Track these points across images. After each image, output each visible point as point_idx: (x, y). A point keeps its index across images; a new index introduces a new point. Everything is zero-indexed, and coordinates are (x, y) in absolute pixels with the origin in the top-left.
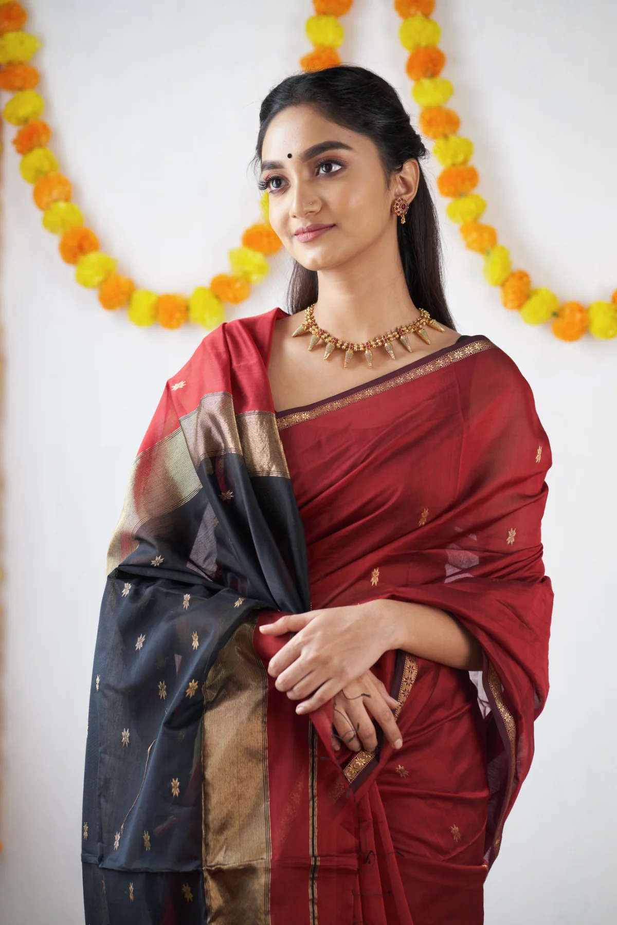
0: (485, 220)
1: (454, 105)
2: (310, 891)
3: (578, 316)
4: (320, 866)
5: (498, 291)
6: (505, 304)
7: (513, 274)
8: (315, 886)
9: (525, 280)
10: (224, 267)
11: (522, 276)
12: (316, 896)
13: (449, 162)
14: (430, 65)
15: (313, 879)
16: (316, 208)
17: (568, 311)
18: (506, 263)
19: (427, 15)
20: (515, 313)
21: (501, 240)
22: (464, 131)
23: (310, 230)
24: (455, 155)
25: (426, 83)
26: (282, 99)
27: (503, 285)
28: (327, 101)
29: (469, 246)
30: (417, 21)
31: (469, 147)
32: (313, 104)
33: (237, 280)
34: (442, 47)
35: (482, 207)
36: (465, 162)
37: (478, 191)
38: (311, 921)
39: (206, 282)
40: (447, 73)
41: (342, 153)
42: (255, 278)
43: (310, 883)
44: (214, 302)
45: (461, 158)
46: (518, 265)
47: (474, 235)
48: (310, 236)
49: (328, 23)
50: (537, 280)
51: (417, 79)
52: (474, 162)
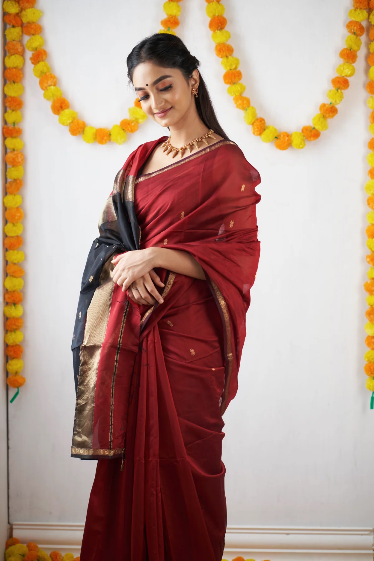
0: (244, 95)
1: (230, 43)
2: (116, 357)
3: (287, 138)
4: (121, 348)
5: (251, 127)
6: (254, 133)
7: (257, 120)
8: (118, 355)
9: (263, 122)
10: (127, 116)
11: (262, 120)
12: (118, 359)
13: (228, 68)
14: (220, 24)
15: (118, 353)
16: (163, 104)
17: (282, 136)
18: (254, 114)
19: (218, 2)
20: (259, 137)
21: (252, 104)
22: (235, 54)
23: (162, 112)
24: (231, 65)
25: (218, 32)
27: (253, 124)
29: (238, 107)
30: (214, 4)
31: (237, 62)
33: (132, 122)
34: (225, 16)
35: (243, 88)
36: (236, 68)
37: (242, 81)
38: (114, 369)
39: (118, 123)
40: (227, 28)
41: (169, 80)
42: (140, 121)
43: (116, 354)
44: (122, 131)
45: (234, 67)
46: (260, 115)
47: (240, 102)
48: (162, 114)
49: (173, 5)
50: (268, 122)
51: (214, 31)
52: (240, 68)
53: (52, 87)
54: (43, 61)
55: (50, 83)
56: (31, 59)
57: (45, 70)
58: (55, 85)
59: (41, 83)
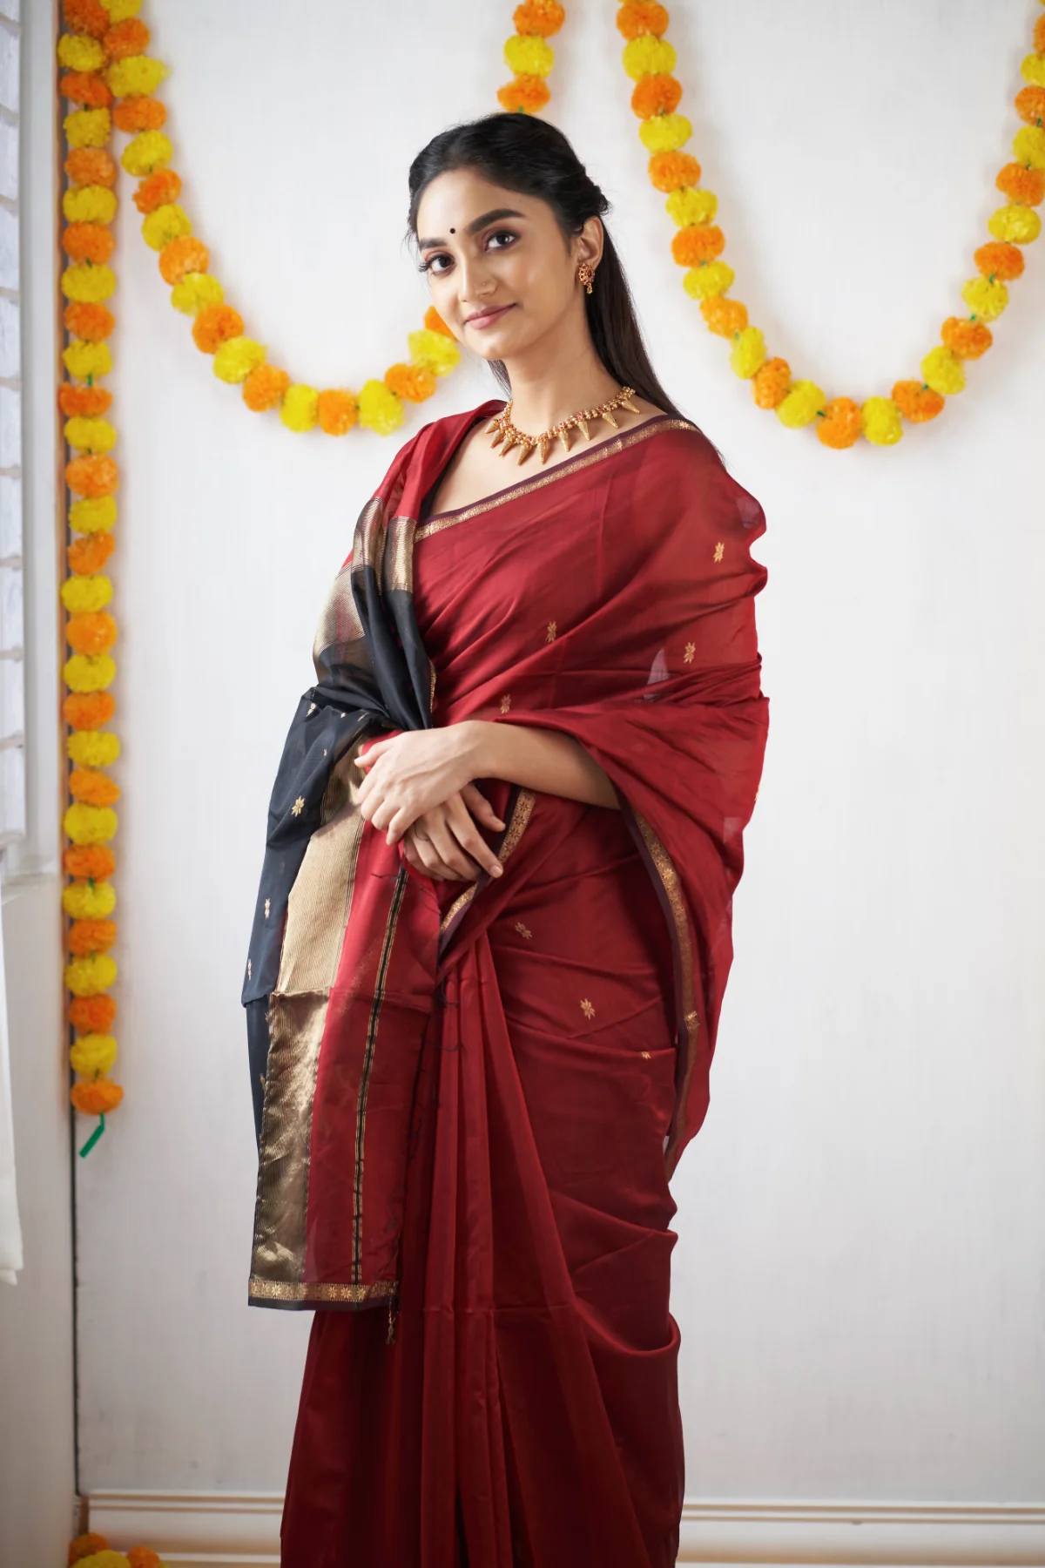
1: (691, 150)
2: (370, 1027)
3: (850, 416)
4: (386, 1001)
6: (759, 402)
7: (767, 364)
8: (377, 1022)
9: (783, 370)
11: (780, 366)
12: (376, 1033)
13: (686, 222)
14: (663, 99)
15: (375, 1014)
16: (491, 288)
17: (836, 409)
18: (759, 350)
19: (658, 36)
23: (485, 314)
24: (694, 212)
25: (658, 120)
26: (435, 164)
27: (755, 377)
28: (488, 162)
30: (646, 43)
31: (711, 202)
32: (473, 168)
33: (419, 371)
34: (676, 75)
35: (728, 277)
36: (707, 220)
37: (724, 258)
38: (365, 1060)
39: (379, 374)
40: (684, 107)
41: (513, 222)
42: (441, 369)
43: (371, 1018)
44: (393, 401)
45: (702, 217)
46: (774, 352)
47: (719, 314)
48: (485, 320)
49: (532, 45)
50: (797, 371)
51: (647, 118)
52: (718, 221)
53: (196, 277)
54: (169, 202)
55: (188, 264)
56: (137, 197)
57: (176, 228)
58: (203, 271)
59: (165, 265)
